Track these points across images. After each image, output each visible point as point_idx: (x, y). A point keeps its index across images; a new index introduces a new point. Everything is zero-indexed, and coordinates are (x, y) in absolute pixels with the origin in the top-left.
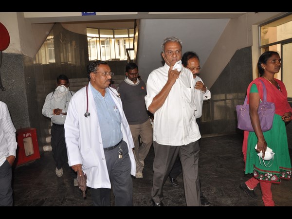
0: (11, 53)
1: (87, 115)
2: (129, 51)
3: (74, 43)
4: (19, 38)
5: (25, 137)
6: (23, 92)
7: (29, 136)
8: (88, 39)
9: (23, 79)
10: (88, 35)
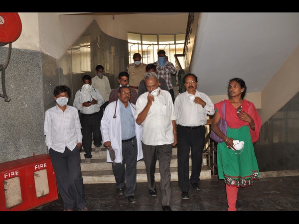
0: (26, 50)
1: (115, 117)
2: (178, 57)
3: (113, 49)
4: (37, 29)
5: (38, 170)
6: (39, 103)
7: (43, 168)
8: (129, 45)
9: (41, 86)
10: (129, 41)
